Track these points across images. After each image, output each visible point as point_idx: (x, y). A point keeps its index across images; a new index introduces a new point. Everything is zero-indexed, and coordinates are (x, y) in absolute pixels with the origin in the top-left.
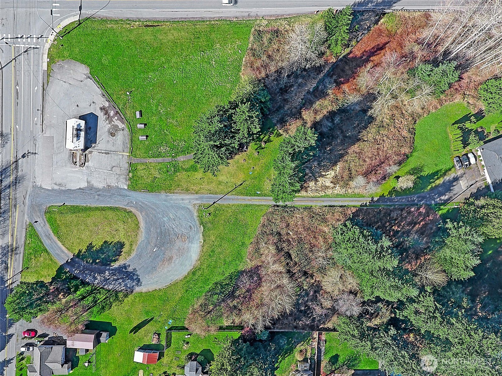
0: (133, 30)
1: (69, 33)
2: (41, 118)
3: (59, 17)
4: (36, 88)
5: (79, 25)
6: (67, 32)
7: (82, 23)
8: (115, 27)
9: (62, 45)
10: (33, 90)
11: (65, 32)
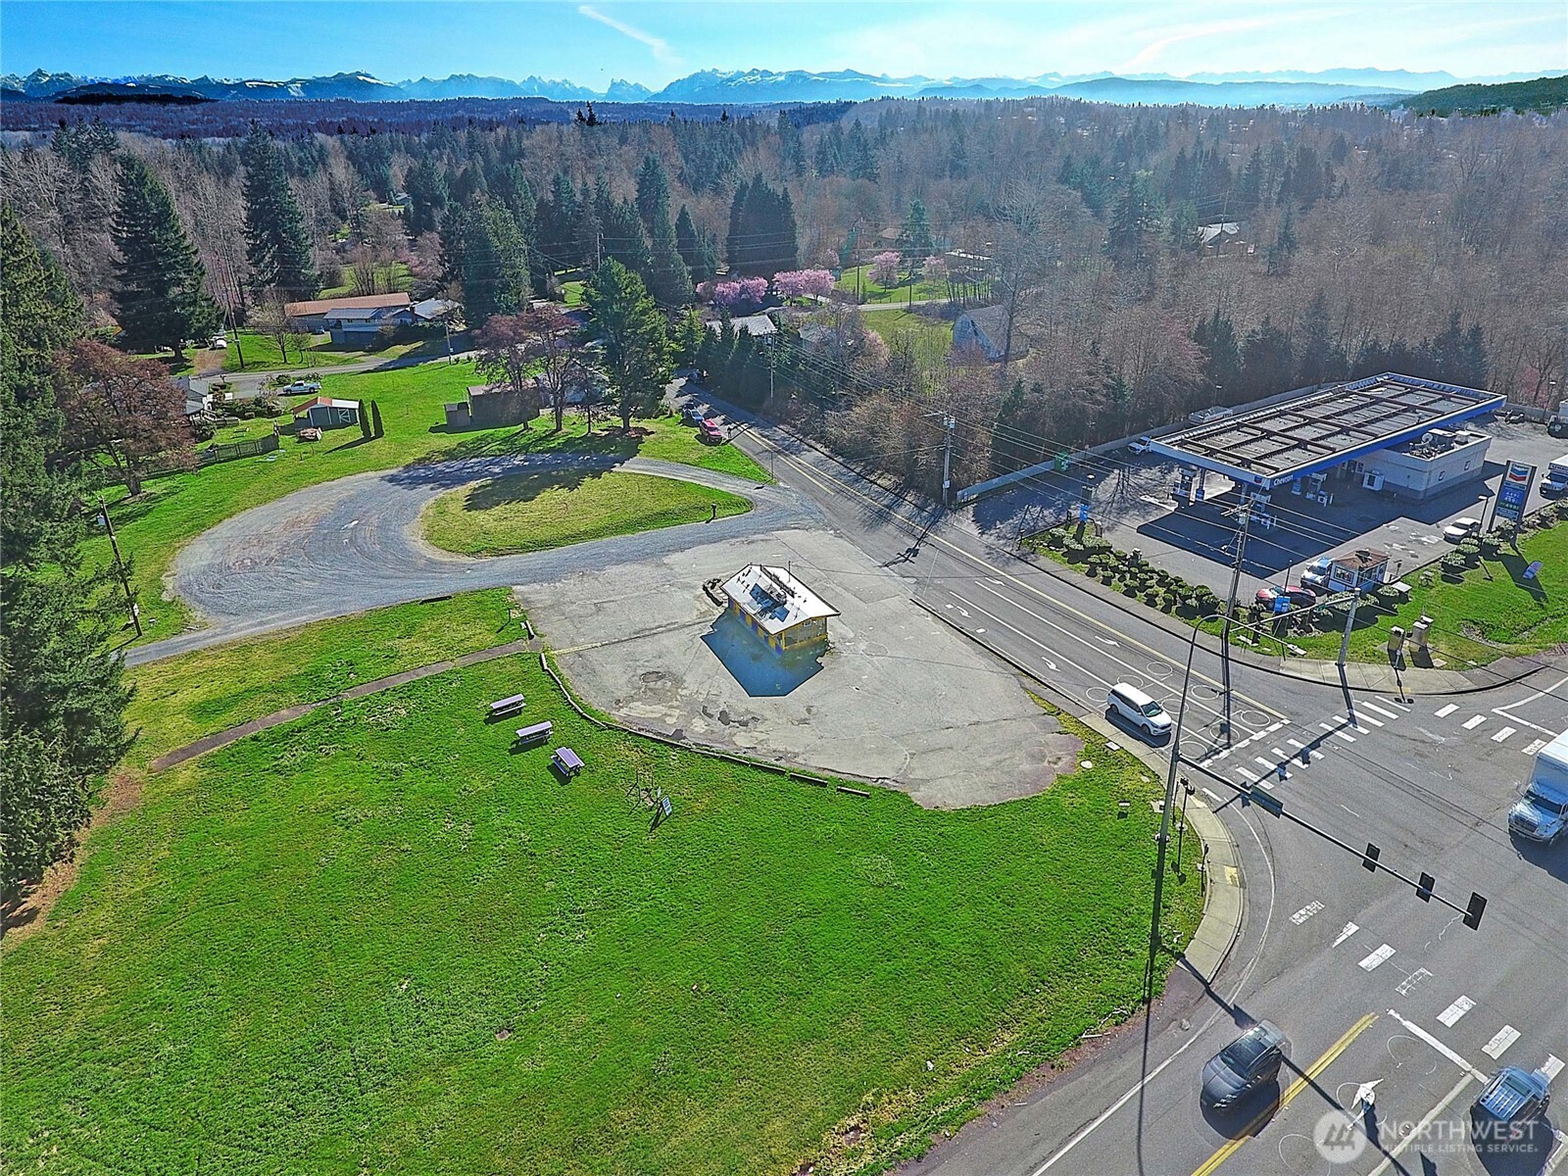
0: (833, 1107)
1: (1158, 874)
2: (949, 618)
3: (1285, 908)
4: (1053, 666)
5: (1155, 937)
6: (1169, 874)
7: (1152, 955)
8: (968, 1060)
9: (1122, 815)
10: (1053, 659)
11: (1176, 867)
